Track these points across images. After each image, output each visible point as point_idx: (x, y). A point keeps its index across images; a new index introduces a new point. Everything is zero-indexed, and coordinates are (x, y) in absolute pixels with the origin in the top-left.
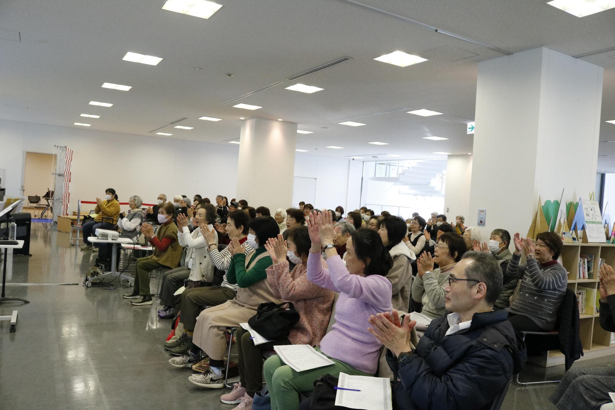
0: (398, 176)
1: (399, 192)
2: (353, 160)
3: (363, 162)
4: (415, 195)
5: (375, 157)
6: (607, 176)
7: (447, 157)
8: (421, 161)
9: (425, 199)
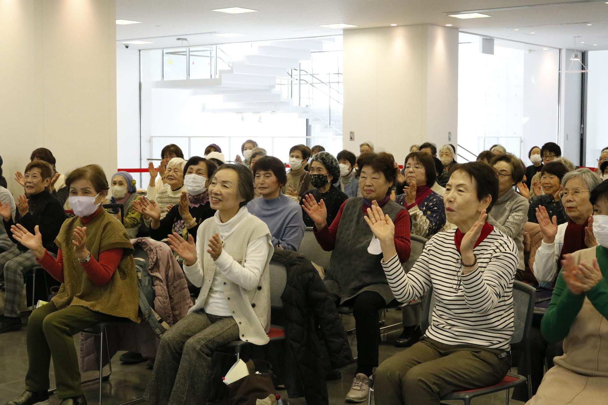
0: (217, 76)
1: (204, 109)
2: (127, 47)
3: (140, 51)
4: (239, 112)
5: (183, 39)
6: (591, 56)
7: (342, 32)
8: (268, 44)
9: (260, 118)
